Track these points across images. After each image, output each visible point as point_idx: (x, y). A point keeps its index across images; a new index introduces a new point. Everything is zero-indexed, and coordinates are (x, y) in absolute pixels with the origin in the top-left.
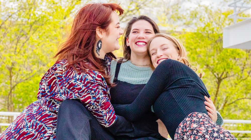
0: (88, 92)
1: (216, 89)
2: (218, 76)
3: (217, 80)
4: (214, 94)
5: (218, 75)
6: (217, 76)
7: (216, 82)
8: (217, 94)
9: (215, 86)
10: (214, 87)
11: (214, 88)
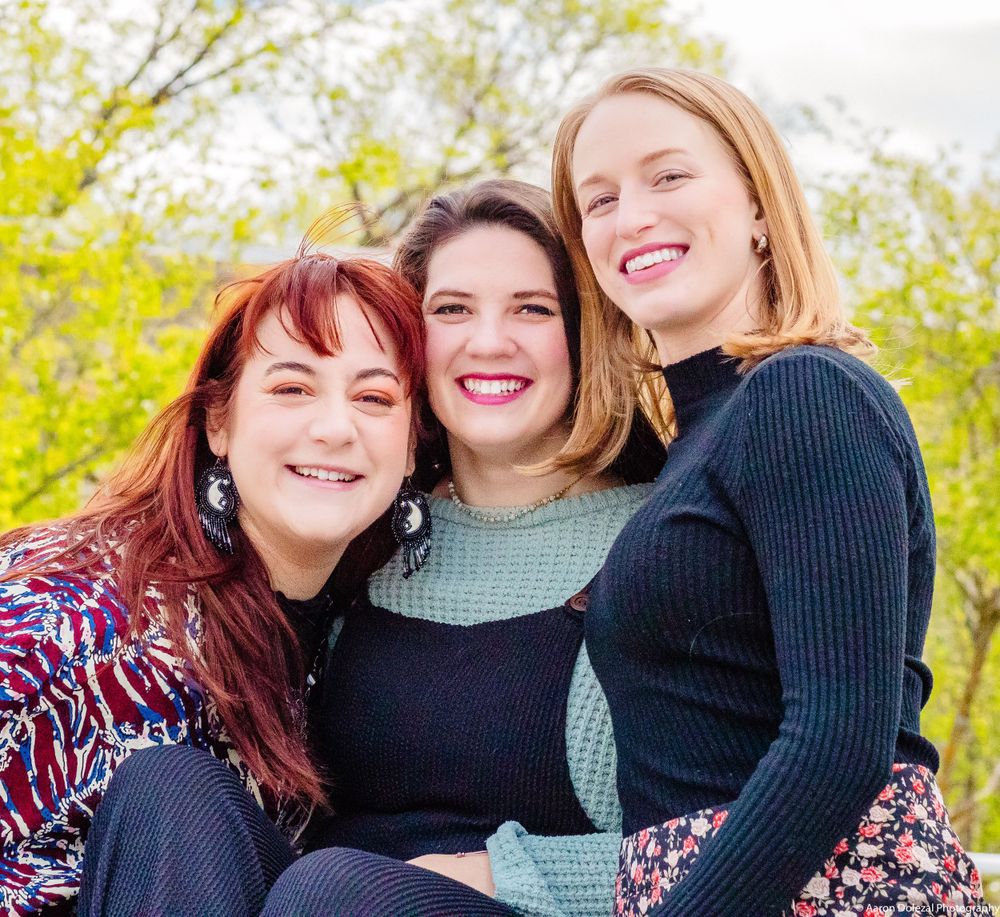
0: (70, 680)
1: (964, 674)
2: (981, 594)
3: (975, 617)
4: (954, 700)
5: (979, 583)
6: (972, 589)
7: (968, 624)
8: (968, 699)
9: (962, 649)
10: (957, 657)
11: (954, 664)
